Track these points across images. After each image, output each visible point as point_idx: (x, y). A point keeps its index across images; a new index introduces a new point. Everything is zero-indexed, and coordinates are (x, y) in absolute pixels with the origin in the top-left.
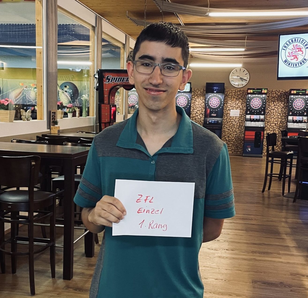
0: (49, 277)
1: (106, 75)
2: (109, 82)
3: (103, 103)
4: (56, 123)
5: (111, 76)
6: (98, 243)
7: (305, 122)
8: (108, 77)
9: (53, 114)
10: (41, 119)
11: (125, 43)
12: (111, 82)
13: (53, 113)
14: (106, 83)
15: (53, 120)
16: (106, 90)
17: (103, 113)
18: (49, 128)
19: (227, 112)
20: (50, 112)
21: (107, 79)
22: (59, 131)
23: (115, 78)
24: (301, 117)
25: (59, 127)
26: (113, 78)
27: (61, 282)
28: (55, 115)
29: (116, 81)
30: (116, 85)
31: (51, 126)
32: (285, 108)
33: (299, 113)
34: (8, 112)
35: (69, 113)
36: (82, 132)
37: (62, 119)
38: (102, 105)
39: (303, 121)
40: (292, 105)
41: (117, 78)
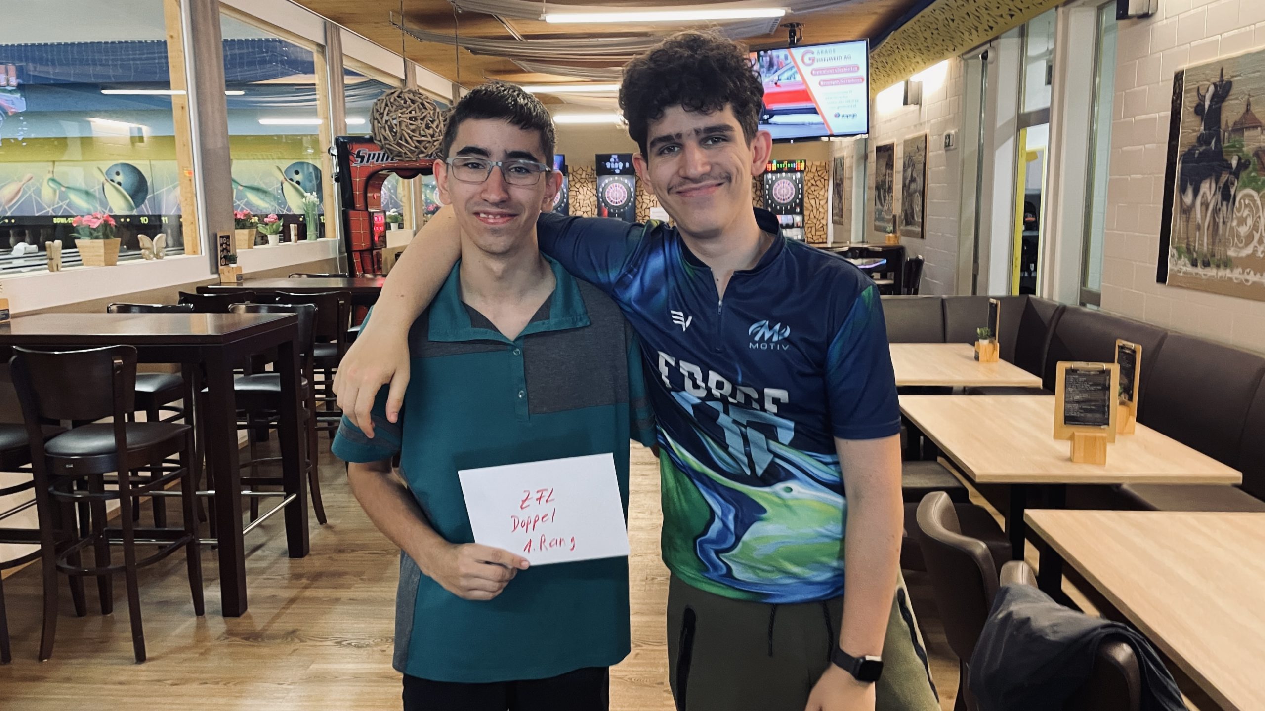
0: (189, 614)
1: (356, 149)
2: (362, 162)
3: (354, 208)
4: (230, 259)
5: (364, 151)
6: (325, 522)
7: (798, 227)
8: (359, 152)
9: (225, 240)
10: (195, 252)
11: (404, 78)
12: (367, 162)
13: (221, 237)
14: (356, 164)
15: (225, 253)
16: (358, 180)
17: (354, 231)
18: (215, 269)
19: (643, 212)
20: (216, 235)
21: (357, 157)
22: (240, 278)
23: (374, 155)
24: (790, 217)
25: (240, 268)
26: (369, 155)
27: (217, 625)
28: (229, 241)
29: (377, 161)
30: (378, 168)
31: (220, 267)
32: (757, 199)
33: (786, 208)
34: (101, 242)
35: (271, 233)
36: (300, 275)
37: (252, 248)
38: (352, 213)
39: (795, 225)
40: (770, 194)
41: (379, 154)
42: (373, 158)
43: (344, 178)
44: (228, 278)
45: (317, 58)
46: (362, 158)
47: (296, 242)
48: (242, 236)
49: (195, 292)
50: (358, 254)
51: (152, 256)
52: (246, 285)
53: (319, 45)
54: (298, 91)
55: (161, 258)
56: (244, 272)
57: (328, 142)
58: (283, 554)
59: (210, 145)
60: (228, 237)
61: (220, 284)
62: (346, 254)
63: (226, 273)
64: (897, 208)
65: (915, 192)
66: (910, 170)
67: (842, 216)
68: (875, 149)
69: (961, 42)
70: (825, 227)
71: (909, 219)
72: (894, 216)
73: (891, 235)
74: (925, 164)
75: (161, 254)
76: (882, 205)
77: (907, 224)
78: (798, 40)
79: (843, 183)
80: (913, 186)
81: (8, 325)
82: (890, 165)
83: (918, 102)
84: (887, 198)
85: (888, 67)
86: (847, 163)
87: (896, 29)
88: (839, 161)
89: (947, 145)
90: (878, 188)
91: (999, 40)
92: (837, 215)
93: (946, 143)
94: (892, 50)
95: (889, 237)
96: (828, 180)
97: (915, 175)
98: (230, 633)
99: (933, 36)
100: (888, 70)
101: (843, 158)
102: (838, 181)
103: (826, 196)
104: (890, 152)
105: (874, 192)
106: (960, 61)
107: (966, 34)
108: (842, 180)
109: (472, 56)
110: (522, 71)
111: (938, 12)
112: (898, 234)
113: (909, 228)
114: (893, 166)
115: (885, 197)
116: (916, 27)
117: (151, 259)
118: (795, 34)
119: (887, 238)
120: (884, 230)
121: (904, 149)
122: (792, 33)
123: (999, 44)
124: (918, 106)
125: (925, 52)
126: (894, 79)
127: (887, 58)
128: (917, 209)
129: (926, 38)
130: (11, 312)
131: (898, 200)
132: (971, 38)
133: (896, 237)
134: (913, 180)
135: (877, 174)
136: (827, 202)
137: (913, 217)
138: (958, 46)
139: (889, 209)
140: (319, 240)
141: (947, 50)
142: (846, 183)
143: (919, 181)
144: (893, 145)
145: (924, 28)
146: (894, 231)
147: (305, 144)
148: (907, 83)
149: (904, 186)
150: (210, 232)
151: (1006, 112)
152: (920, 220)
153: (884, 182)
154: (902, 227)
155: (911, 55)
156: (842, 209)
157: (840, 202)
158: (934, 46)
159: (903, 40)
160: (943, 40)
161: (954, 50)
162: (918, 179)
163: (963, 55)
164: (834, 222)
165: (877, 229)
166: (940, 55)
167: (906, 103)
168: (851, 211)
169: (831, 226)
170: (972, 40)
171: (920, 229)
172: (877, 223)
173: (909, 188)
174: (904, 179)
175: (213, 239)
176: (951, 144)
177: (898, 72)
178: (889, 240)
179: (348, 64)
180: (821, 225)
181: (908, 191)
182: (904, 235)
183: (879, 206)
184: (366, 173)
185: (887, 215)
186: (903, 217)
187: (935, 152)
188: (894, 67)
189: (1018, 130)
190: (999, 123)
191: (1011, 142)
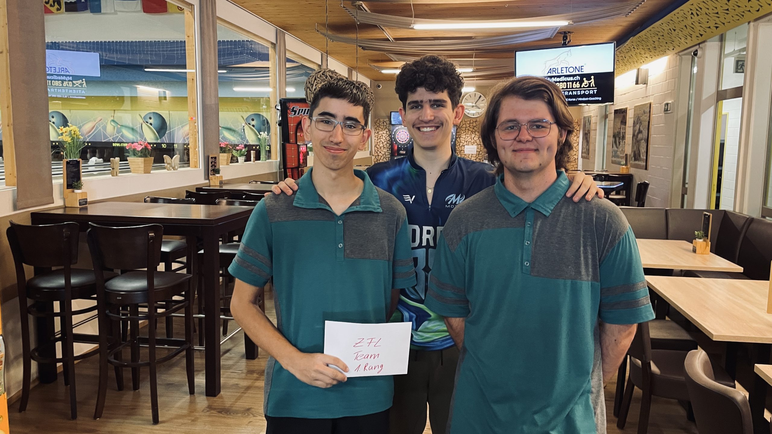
0: (185, 393)
1: (292, 106)
2: (295, 114)
3: (289, 142)
4: (216, 171)
5: (297, 107)
8: (294, 108)
9: (213, 160)
10: (196, 167)
11: (320, 64)
12: (298, 114)
14: (291, 115)
15: (213, 167)
16: (292, 125)
17: (288, 156)
18: (207, 177)
19: (460, 148)
20: (209, 157)
21: (292, 111)
22: (221, 183)
23: (302, 110)
25: (222, 177)
26: (300, 110)
28: (216, 160)
29: (304, 114)
31: (210, 176)
34: (142, 159)
35: (240, 156)
36: (256, 182)
37: (229, 165)
38: (287, 145)
41: (305, 110)
42: (302, 112)
43: (284, 124)
44: (214, 183)
45: (271, 51)
46: (295, 112)
47: (254, 162)
48: (223, 157)
49: (195, 191)
50: (290, 170)
51: (171, 168)
52: (225, 187)
53: (272, 43)
54: (256, 71)
55: (177, 169)
56: (224, 179)
57: (275, 102)
58: (242, 357)
59: (208, 102)
60: (215, 158)
62: (283, 170)
63: (214, 180)
64: (628, 149)
65: (642, 140)
66: (638, 126)
67: (588, 154)
68: (613, 112)
69: (679, 45)
70: (576, 160)
71: (636, 156)
72: (626, 155)
73: (624, 166)
74: (649, 122)
75: (176, 167)
76: (617, 148)
77: (635, 160)
78: (568, 42)
79: (589, 133)
80: (640, 136)
81: (86, 209)
82: (624, 122)
83: (645, 83)
84: (621, 143)
85: (626, 60)
86: (593, 120)
87: (634, 36)
88: (587, 119)
89: (666, 110)
90: (615, 136)
91: (706, 43)
92: (585, 153)
93: (665, 109)
94: (629, 49)
95: (623, 168)
96: (580, 131)
97: (641, 129)
99: (660, 40)
101: (590, 117)
102: (586, 132)
103: (577, 141)
104: (624, 113)
105: (611, 139)
106: (676, 57)
107: (683, 39)
108: (589, 131)
109: (362, 50)
110: (391, 61)
111: (664, 25)
112: (629, 166)
113: (637, 162)
114: (626, 123)
115: (619, 143)
116: (648, 35)
117: (171, 170)
118: (567, 38)
119: (621, 169)
120: (619, 163)
121: (634, 112)
122: (565, 38)
123: (705, 46)
124: (645, 85)
125: (652, 50)
126: (629, 67)
127: (626, 54)
128: (643, 150)
129: (654, 42)
130: (89, 200)
131: (629, 145)
132: (686, 41)
133: (627, 168)
134: (640, 132)
135: (614, 128)
136: (578, 145)
137: (640, 156)
138: (677, 47)
139: (622, 150)
140: (267, 161)
141: (668, 49)
142: (592, 133)
143: (645, 133)
144: (627, 108)
145: (654, 35)
146: (626, 164)
147: (262, 103)
148: (638, 69)
149: (634, 135)
150: (205, 155)
151: (709, 90)
152: (645, 158)
153: (619, 133)
154: (631, 162)
155: (643, 52)
156: (589, 149)
157: (587, 145)
158: (660, 46)
159: (638, 43)
160: (666, 43)
161: (673, 49)
162: (643, 131)
163: (679, 52)
164: (583, 157)
165: (613, 162)
166: (663, 53)
167: (637, 83)
168: (595, 151)
169: (580, 160)
170: (687, 43)
171: (644, 164)
172: (614, 159)
173: (637, 137)
174: (634, 131)
175: (207, 159)
176: (669, 109)
177: (633, 63)
178: (623, 170)
179: (289, 55)
180: (574, 159)
181: (636, 139)
182: (632, 167)
183: (615, 148)
184: (297, 121)
185: (621, 154)
186: (632, 155)
187: (657, 114)
188: (630, 60)
189: (717, 101)
190: (704, 97)
191: (712, 109)
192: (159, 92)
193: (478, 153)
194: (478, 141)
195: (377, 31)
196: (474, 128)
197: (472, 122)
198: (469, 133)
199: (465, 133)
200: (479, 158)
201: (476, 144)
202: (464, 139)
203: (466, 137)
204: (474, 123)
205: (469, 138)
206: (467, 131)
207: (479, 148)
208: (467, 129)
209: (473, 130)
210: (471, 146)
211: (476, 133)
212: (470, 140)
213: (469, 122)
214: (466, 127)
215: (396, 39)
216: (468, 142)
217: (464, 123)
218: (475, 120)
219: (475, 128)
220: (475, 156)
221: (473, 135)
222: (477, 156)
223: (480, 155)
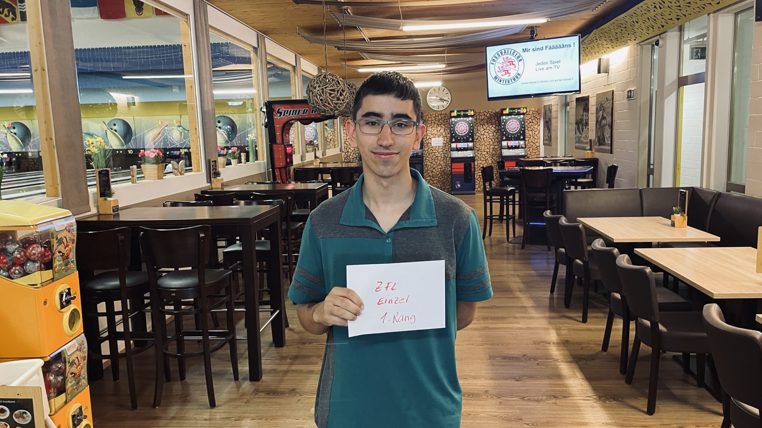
0: (230, 380)
1: (277, 108)
2: (280, 116)
3: (276, 143)
4: (217, 174)
5: (282, 109)
6: (288, 326)
7: (522, 148)
8: (279, 110)
9: (214, 163)
10: (198, 171)
11: (295, 65)
12: (284, 115)
13: (212, 161)
14: (277, 117)
15: (214, 171)
16: (278, 126)
17: (276, 156)
18: (210, 181)
19: (427, 141)
20: (210, 161)
21: (278, 113)
22: (223, 185)
23: (288, 111)
24: (517, 142)
25: (222, 179)
26: (285, 111)
27: (247, 385)
28: (216, 164)
29: (289, 115)
30: (290, 119)
31: (212, 179)
32: (497, 131)
33: (515, 136)
34: (155, 166)
35: (233, 159)
36: (253, 182)
37: (225, 167)
38: (275, 145)
39: (520, 147)
40: (505, 128)
41: (291, 111)
42: (287, 113)
43: (270, 125)
44: (217, 185)
45: (252, 55)
46: (281, 113)
47: (245, 163)
48: (221, 160)
49: (200, 194)
50: (278, 170)
51: (178, 173)
52: (226, 189)
53: (254, 48)
55: (183, 174)
56: (225, 181)
57: (260, 103)
58: (271, 345)
60: (215, 161)
61: (212, 189)
62: (271, 170)
63: (215, 182)
64: (592, 134)
65: (605, 125)
66: (601, 113)
67: (551, 141)
68: (575, 100)
69: (641, 35)
70: (538, 147)
71: (601, 141)
72: (591, 140)
73: (589, 151)
74: (612, 109)
75: (183, 172)
76: (581, 134)
77: (600, 145)
78: (536, 36)
79: (551, 121)
80: (604, 122)
81: (118, 215)
82: (586, 109)
83: (607, 71)
84: (584, 129)
85: (588, 50)
86: (554, 109)
87: (597, 28)
88: (548, 107)
89: (629, 97)
90: (577, 123)
91: (666, 33)
92: (547, 140)
93: (628, 96)
94: (591, 40)
95: (588, 153)
96: (540, 119)
97: (605, 115)
98: (257, 391)
99: (622, 32)
100: (587, 53)
101: (551, 105)
102: (547, 120)
103: (538, 129)
104: (586, 102)
105: (574, 126)
106: (637, 46)
107: (645, 30)
108: (550, 120)
109: (337, 51)
110: (363, 59)
111: (628, 17)
112: (593, 151)
113: (602, 147)
114: (588, 110)
115: (583, 129)
116: (611, 27)
117: (178, 175)
118: (534, 33)
119: (586, 154)
120: (584, 149)
121: (597, 100)
122: (532, 32)
123: (666, 35)
124: (607, 74)
125: (614, 41)
126: (590, 58)
127: (588, 45)
128: (607, 135)
129: (617, 33)
130: (119, 206)
131: (593, 131)
132: (648, 32)
133: (592, 153)
134: (603, 118)
135: (576, 115)
136: (539, 133)
137: (604, 141)
138: (638, 37)
139: (586, 136)
140: (256, 162)
141: (630, 40)
142: (553, 121)
143: (609, 119)
144: (589, 96)
145: (617, 27)
146: (591, 149)
147: (247, 106)
148: (600, 59)
149: (597, 122)
150: (207, 159)
151: (671, 77)
152: (610, 142)
153: (582, 120)
154: (596, 147)
155: (605, 43)
156: (551, 137)
157: (549, 132)
158: (622, 37)
159: (601, 35)
160: (629, 34)
161: (635, 40)
162: (607, 118)
163: (639, 43)
164: (544, 144)
165: (577, 148)
166: (625, 43)
167: (599, 72)
168: (557, 138)
169: (542, 147)
170: (648, 34)
171: (609, 148)
172: (577, 145)
173: (601, 123)
174: (597, 118)
175: (208, 163)
176: (632, 96)
177: (594, 53)
178: (588, 154)
179: (269, 59)
180: (536, 146)
181: (600, 125)
182: (597, 152)
183: (579, 135)
184: (283, 123)
185: (585, 139)
186: (596, 141)
187: (620, 101)
188: (592, 51)
189: (679, 87)
190: (667, 83)
191: (674, 95)
192: (127, 98)
193: (444, 145)
194: (444, 134)
195: (355, 32)
196: (439, 121)
197: (437, 115)
198: (435, 126)
199: (431, 126)
200: (446, 149)
201: (442, 136)
202: (430, 132)
203: (433, 130)
204: (439, 116)
205: (435, 130)
206: (433, 124)
207: (445, 140)
208: (432, 122)
209: (439, 123)
210: (437, 139)
211: (442, 126)
212: (436, 133)
213: (434, 116)
214: (432, 120)
215: (371, 39)
216: (434, 135)
217: (430, 116)
218: (440, 113)
219: (441, 121)
220: (442, 148)
221: (439, 128)
222: (444, 148)
223: (446, 147)
